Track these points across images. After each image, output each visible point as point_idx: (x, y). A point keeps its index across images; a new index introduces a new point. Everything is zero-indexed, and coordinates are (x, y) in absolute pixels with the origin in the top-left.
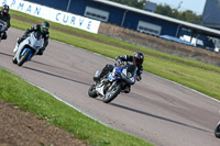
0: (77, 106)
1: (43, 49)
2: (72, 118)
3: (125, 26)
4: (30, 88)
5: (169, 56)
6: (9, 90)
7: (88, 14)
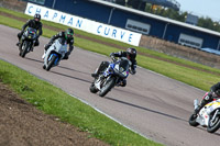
0: (118, 119)
1: (69, 53)
2: (113, 131)
3: (166, 39)
4: (71, 101)
5: (210, 68)
6: (50, 102)
7: (130, 26)
